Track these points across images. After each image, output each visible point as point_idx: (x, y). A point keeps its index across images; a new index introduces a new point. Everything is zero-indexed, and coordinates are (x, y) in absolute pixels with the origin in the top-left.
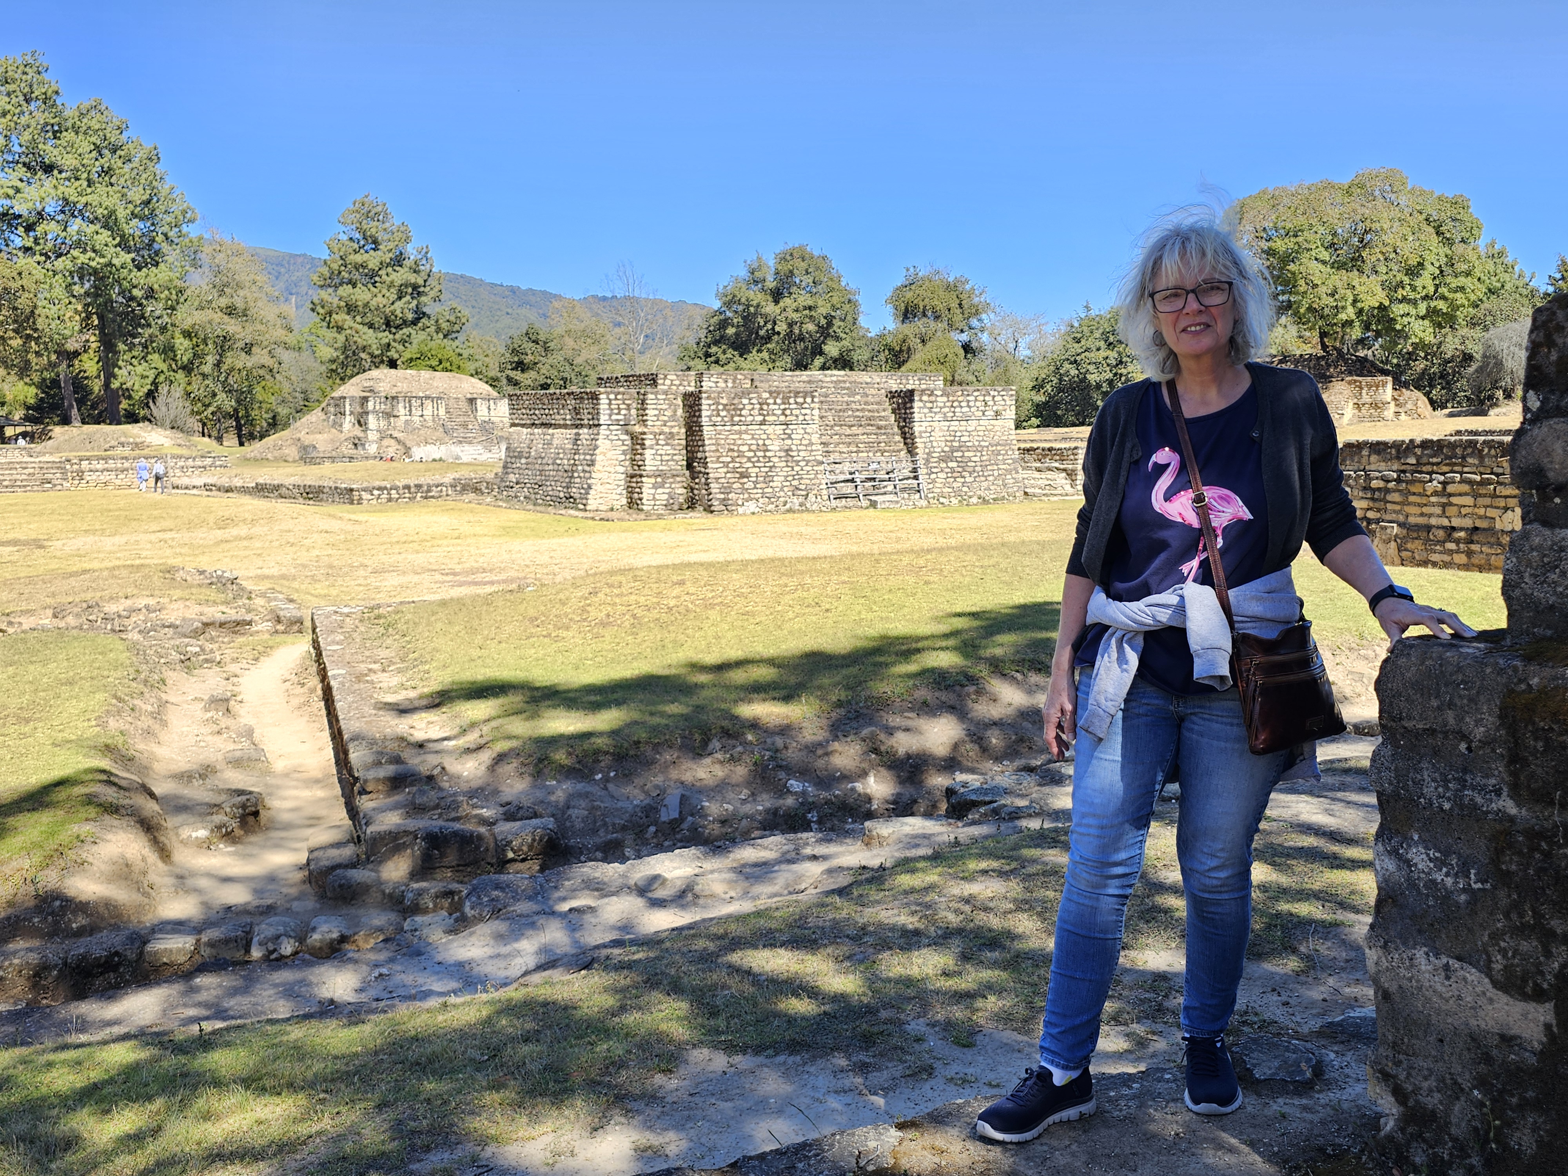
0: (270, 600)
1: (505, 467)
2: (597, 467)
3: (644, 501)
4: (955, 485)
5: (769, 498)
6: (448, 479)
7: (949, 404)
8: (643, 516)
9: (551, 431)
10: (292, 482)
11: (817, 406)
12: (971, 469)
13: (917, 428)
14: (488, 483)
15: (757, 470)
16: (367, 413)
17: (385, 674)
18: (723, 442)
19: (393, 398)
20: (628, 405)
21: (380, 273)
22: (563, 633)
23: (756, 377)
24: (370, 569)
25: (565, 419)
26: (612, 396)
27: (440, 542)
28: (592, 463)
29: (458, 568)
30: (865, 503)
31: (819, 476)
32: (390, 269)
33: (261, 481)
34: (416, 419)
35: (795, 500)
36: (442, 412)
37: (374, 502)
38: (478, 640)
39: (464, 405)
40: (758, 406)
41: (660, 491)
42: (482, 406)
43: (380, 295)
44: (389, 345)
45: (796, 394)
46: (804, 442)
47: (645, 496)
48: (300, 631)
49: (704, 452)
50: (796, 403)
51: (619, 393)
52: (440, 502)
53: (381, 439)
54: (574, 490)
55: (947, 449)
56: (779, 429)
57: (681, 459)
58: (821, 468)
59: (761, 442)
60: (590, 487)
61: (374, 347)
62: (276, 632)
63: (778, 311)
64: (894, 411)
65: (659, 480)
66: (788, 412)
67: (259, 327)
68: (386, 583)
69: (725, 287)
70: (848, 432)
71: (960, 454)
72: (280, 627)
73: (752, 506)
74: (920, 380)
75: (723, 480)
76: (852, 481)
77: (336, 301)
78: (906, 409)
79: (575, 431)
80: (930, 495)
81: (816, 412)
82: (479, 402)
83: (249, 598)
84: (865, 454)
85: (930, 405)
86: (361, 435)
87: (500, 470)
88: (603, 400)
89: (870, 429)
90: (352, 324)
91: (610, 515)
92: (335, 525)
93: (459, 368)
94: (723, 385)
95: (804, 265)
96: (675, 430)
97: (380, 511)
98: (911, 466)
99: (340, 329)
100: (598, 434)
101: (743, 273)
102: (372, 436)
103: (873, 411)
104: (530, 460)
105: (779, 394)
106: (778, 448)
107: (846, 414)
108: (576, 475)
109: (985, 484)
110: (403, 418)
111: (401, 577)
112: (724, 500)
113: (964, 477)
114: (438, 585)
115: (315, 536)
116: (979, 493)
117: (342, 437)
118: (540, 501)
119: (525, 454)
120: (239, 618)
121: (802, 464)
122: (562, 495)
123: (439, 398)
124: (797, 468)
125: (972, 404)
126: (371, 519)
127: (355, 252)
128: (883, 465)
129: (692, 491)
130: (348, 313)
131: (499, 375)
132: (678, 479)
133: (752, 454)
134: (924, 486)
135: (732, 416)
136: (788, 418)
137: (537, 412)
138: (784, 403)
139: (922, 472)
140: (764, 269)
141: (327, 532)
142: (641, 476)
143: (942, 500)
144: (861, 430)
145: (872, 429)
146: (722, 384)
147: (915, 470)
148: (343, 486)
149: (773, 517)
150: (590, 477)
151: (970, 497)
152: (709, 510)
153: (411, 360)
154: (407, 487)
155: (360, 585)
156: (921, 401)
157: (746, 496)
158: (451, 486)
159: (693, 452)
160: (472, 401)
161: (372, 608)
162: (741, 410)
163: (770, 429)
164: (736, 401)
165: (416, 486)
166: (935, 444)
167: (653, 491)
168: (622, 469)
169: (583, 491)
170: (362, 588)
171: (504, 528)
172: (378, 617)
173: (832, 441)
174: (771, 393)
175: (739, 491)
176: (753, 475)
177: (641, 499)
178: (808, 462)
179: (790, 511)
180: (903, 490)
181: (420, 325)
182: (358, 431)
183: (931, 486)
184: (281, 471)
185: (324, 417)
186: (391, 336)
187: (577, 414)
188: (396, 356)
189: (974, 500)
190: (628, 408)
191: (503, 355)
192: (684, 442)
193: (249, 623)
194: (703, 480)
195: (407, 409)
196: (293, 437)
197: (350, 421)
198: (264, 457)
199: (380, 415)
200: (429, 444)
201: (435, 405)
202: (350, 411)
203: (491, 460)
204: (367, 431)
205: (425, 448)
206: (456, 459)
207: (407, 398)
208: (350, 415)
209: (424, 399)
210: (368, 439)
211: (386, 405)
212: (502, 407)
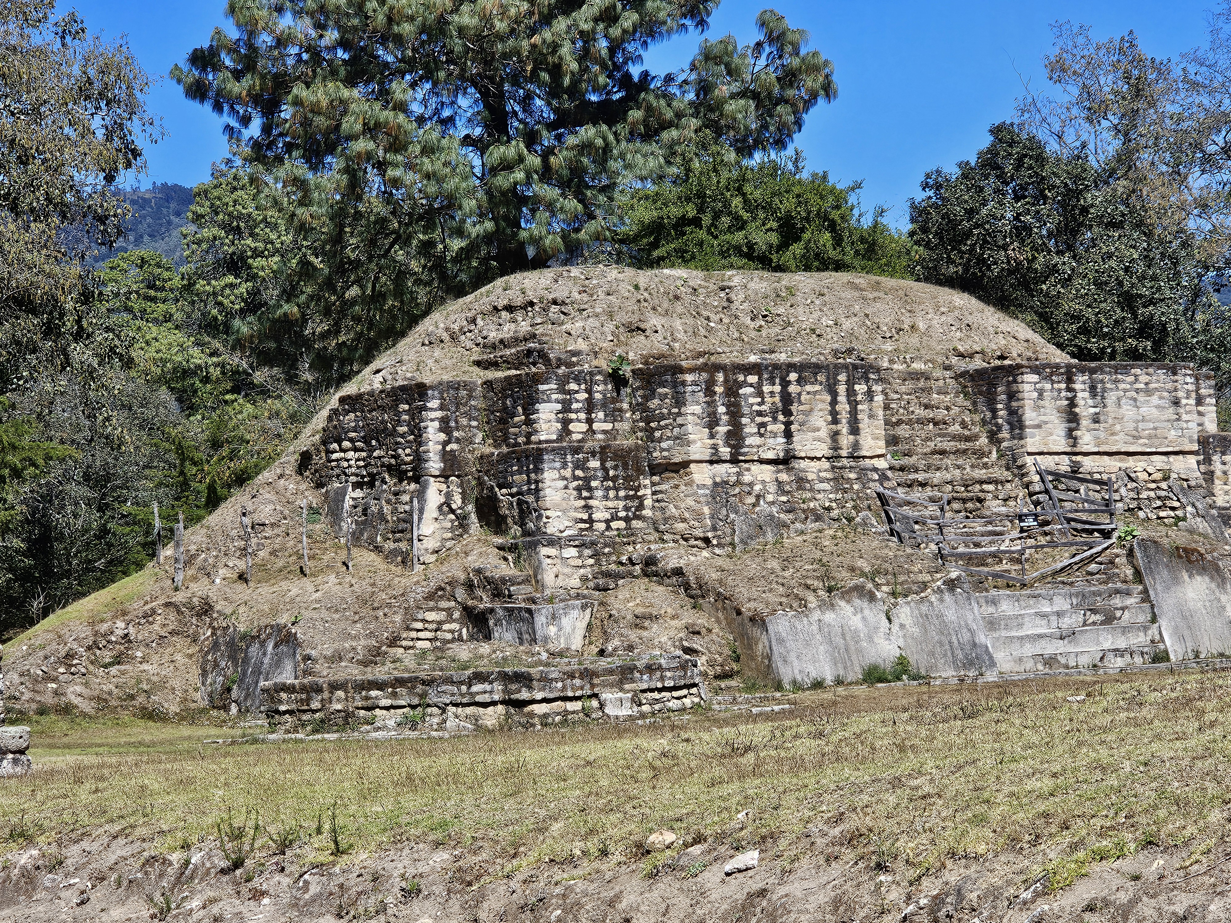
16: (530, 461)
19: (650, 378)
34: (761, 475)
36: (872, 440)
39: (954, 406)
42: (1040, 411)
53: (606, 582)
86: (504, 569)
102: (561, 568)
110: (699, 476)
117: (414, 584)
123: (856, 372)
160: (989, 385)
182: (483, 553)
185: (315, 498)
195: (722, 429)
196: (180, 597)
197: (446, 507)
198: (49, 699)
199: (594, 464)
200: (847, 594)
201: (843, 407)
202: (446, 456)
203: (1120, 662)
204: (533, 546)
205: (829, 617)
206: (969, 663)
207: (720, 377)
208: (445, 476)
209: (793, 376)
210: (539, 584)
211: (614, 415)
212: (1128, 411)
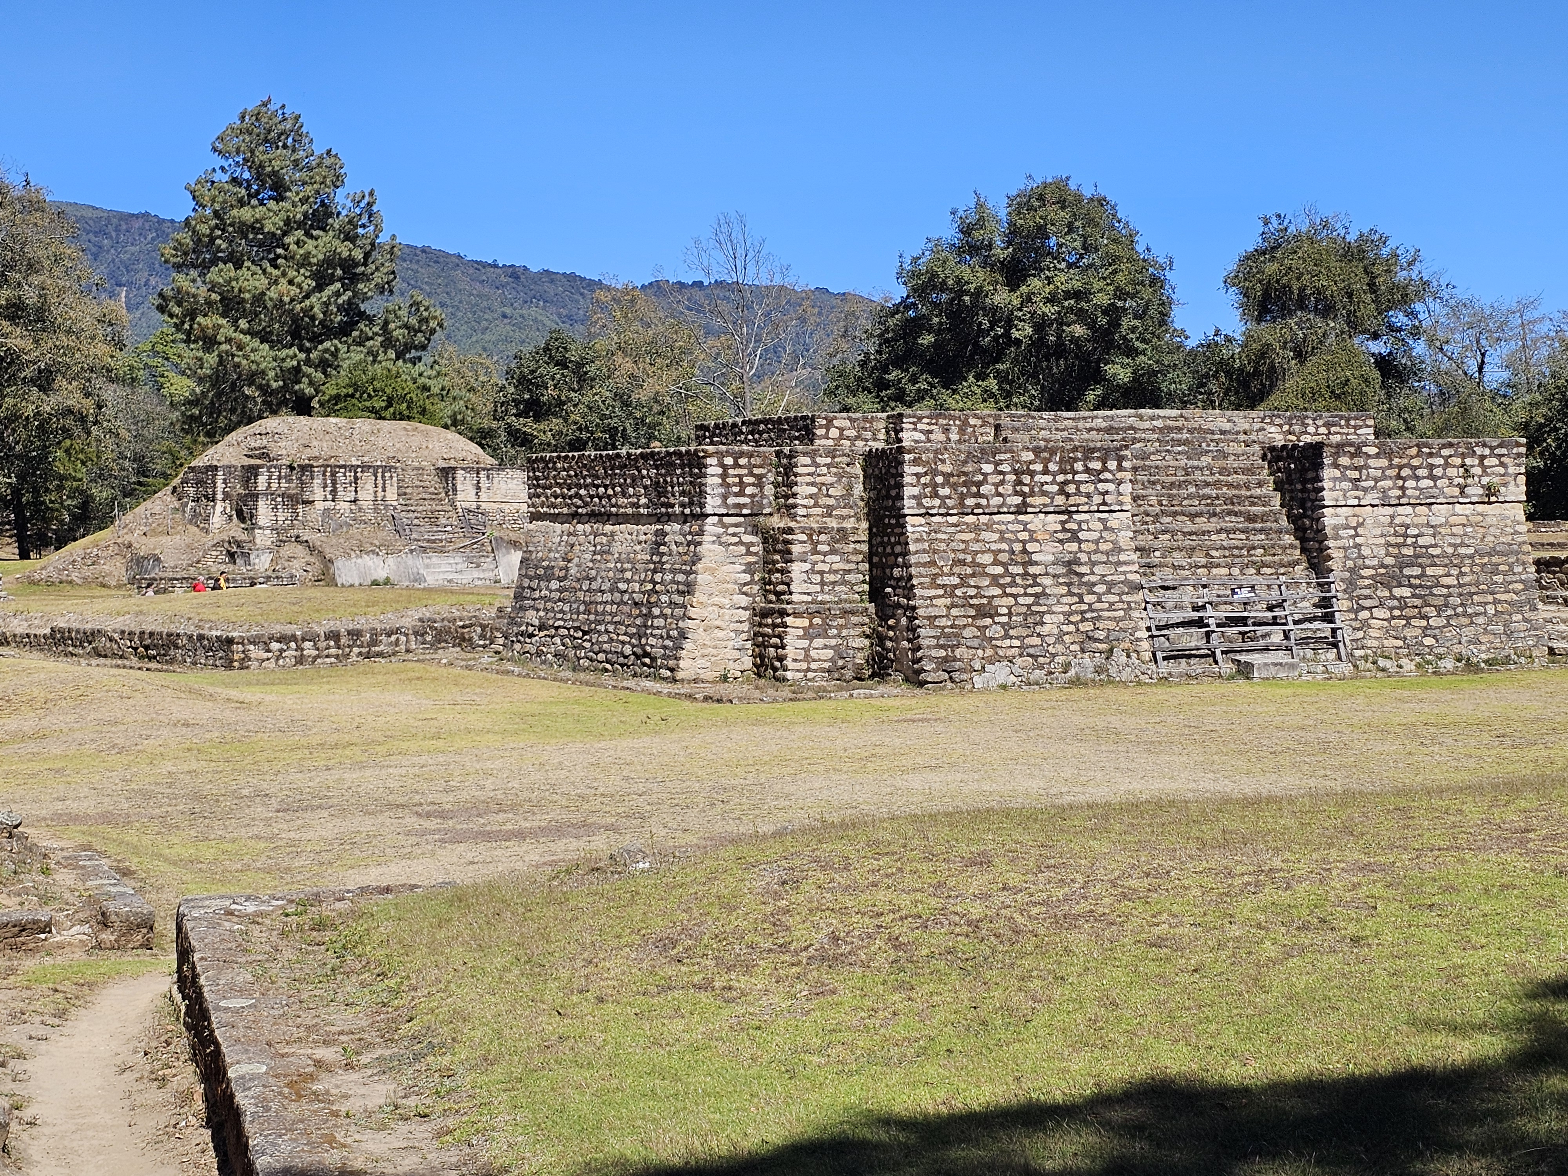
0: (85, 875)
1: (518, 597)
2: (699, 596)
3: (788, 663)
4: (1409, 633)
5: (1034, 657)
6: (409, 620)
7: (1393, 472)
8: (786, 692)
9: (608, 528)
10: (119, 626)
11: (1128, 476)
12: (1440, 601)
13: (1330, 519)
14: (483, 627)
15: (1011, 601)
16: (255, 497)
17: (354, 1076)
18: (943, 546)
19: (303, 468)
20: (759, 477)
21: (287, 240)
22: (741, 982)
23: (1005, 421)
24: (274, 803)
25: (636, 505)
26: (729, 461)
27: (404, 745)
28: (688, 589)
29: (447, 801)
30: (1226, 667)
31: (1135, 614)
32: (300, 233)
33: (62, 624)
34: (344, 506)
35: (1087, 661)
36: (392, 494)
37: (271, 664)
38: (552, 993)
39: (433, 481)
40: (1011, 477)
41: (819, 642)
42: (465, 485)
43: (283, 281)
44: (297, 370)
45: (1088, 453)
46: (1104, 547)
47: (790, 651)
48: (147, 945)
49: (907, 566)
50: (1087, 470)
51: (742, 454)
52: (395, 664)
53: (280, 543)
54: (652, 641)
55: (1389, 561)
56: (1053, 521)
57: (860, 579)
58: (1139, 596)
59: (1018, 547)
60: (683, 636)
61: (272, 374)
62: (99, 946)
63: (1016, 302)
64: (1279, 486)
65: (817, 621)
66: (1071, 489)
67: (64, 340)
68: (310, 835)
69: (915, 259)
70: (1189, 527)
71: (1417, 571)
72: (107, 937)
73: (1000, 673)
74: (1327, 425)
75: (944, 622)
76: (1200, 623)
77: (202, 291)
78: (1304, 482)
79: (654, 527)
80: (1358, 653)
81: (1127, 488)
82: (460, 474)
83: (46, 871)
84: (1225, 571)
85: (1355, 474)
86: (243, 537)
87: (508, 604)
88: (713, 470)
89: (1230, 522)
90: (231, 333)
91: (722, 689)
92: (202, 710)
93: (423, 412)
94: (942, 437)
95: (1065, 215)
96: (849, 524)
97: (284, 682)
98: (1316, 595)
99: (210, 342)
100: (701, 533)
101: (950, 233)
102: (263, 538)
103: (1238, 487)
104: (566, 583)
105: (1053, 452)
106: (1051, 558)
107: (1183, 492)
108: (656, 611)
109: (1469, 632)
110: (320, 506)
111: (337, 821)
112: (946, 659)
113: (1427, 618)
114: (414, 840)
115: (165, 732)
116: (1457, 648)
117: (209, 540)
118: (585, 663)
119: (557, 572)
120: (25, 916)
121: (1100, 589)
122: (628, 650)
123: (386, 468)
124: (1088, 598)
125: (1438, 472)
126: (268, 698)
127: (242, 203)
128: (1262, 592)
129: (881, 644)
130: (224, 315)
131: (494, 424)
132: (854, 619)
133: (999, 570)
134: (1346, 635)
135: (962, 497)
136: (1072, 500)
137: (583, 492)
138: (1063, 472)
139: (1341, 605)
140: (990, 225)
141: (186, 725)
142: (783, 613)
143: (1381, 662)
144: (1214, 524)
145: (1238, 522)
146: (938, 436)
147: (1325, 603)
148: (215, 633)
149: (1045, 695)
150: (685, 617)
151: (1440, 657)
152: (915, 679)
153: (337, 398)
154: (334, 636)
155: (258, 837)
156: (1336, 466)
157: (989, 652)
158: (416, 634)
159: (883, 567)
160: (446, 473)
161: (304, 904)
162: (979, 484)
163: (1036, 522)
164: (969, 468)
165: (349, 633)
166: (1366, 551)
167: (805, 643)
168: (744, 601)
169: (668, 643)
170: (262, 845)
171: (522, 717)
172: (320, 926)
173: (1157, 544)
174: (1037, 451)
175: (976, 643)
176: (1005, 611)
177: (781, 659)
178: (1111, 585)
179: (1077, 682)
180: (1304, 642)
181: (355, 334)
182: (236, 530)
183: (1360, 634)
184: (99, 605)
185: (177, 504)
186: (303, 356)
187: (659, 496)
188: (309, 391)
189: (1448, 664)
190: (760, 485)
191: (502, 389)
192: (865, 548)
193: (46, 928)
194: (904, 621)
195: (329, 489)
196: (119, 541)
197: (224, 512)
198: (65, 578)
199: (279, 499)
200: (367, 553)
201: (380, 481)
202: (224, 492)
203: (480, 583)
204: (253, 529)
205: (359, 561)
206: (415, 580)
207: (329, 469)
208: (224, 500)
209: (359, 470)
210: (255, 544)
211: (290, 481)
212: (503, 485)
